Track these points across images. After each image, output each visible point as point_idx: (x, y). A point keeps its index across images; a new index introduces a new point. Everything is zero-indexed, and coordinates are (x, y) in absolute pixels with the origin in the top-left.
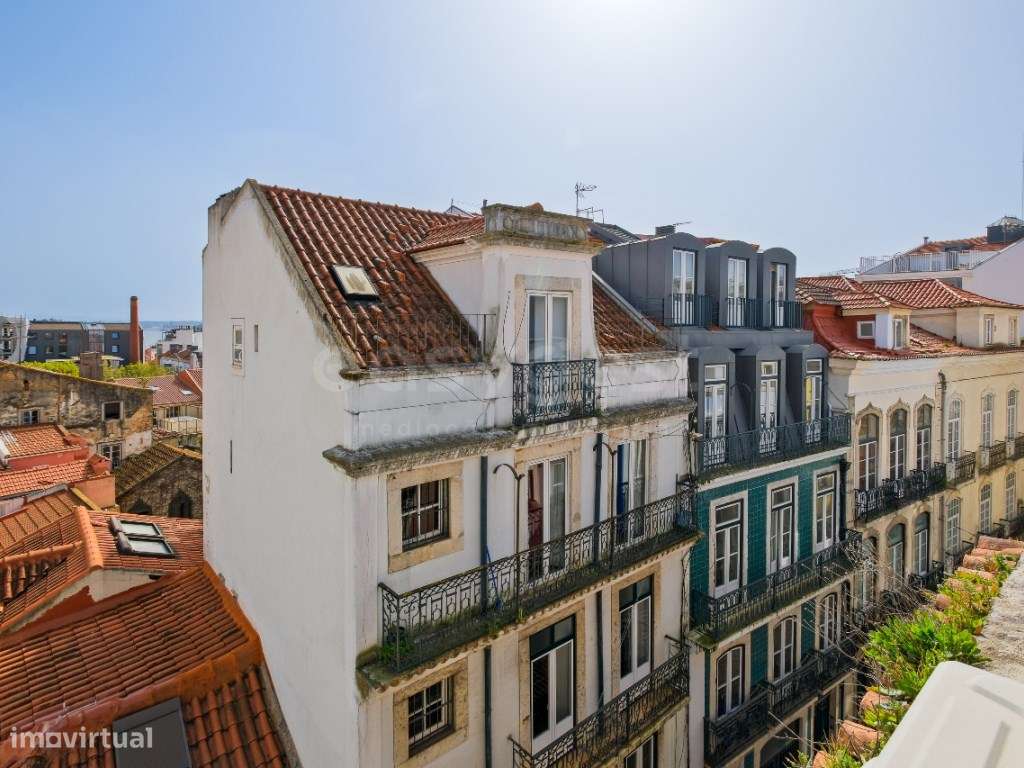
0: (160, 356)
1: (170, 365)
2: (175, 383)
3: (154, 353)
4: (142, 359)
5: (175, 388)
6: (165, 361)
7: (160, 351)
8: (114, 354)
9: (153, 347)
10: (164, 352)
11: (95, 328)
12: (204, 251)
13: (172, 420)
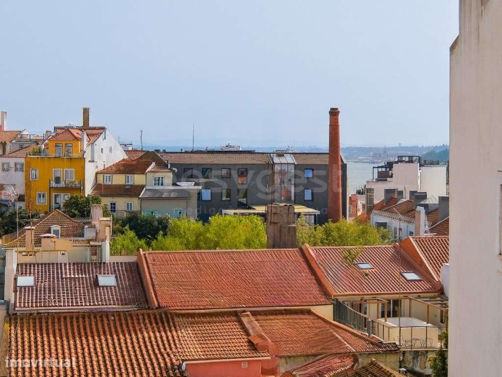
0: (370, 208)
1: (384, 225)
2: (394, 259)
3: (361, 201)
4: (344, 214)
5: (396, 270)
6: (378, 217)
7: (370, 200)
8: (307, 204)
9: (359, 192)
10: (376, 202)
11: (283, 160)
12: (452, 48)
13: (391, 322)
